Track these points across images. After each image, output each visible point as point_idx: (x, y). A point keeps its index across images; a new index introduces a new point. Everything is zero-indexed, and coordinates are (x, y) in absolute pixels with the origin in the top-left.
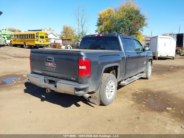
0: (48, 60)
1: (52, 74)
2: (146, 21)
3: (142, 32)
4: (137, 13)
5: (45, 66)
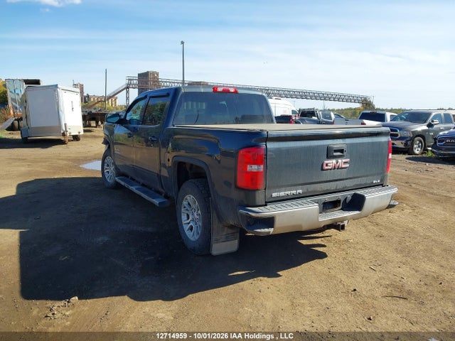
0: (335, 154)
5: (322, 169)
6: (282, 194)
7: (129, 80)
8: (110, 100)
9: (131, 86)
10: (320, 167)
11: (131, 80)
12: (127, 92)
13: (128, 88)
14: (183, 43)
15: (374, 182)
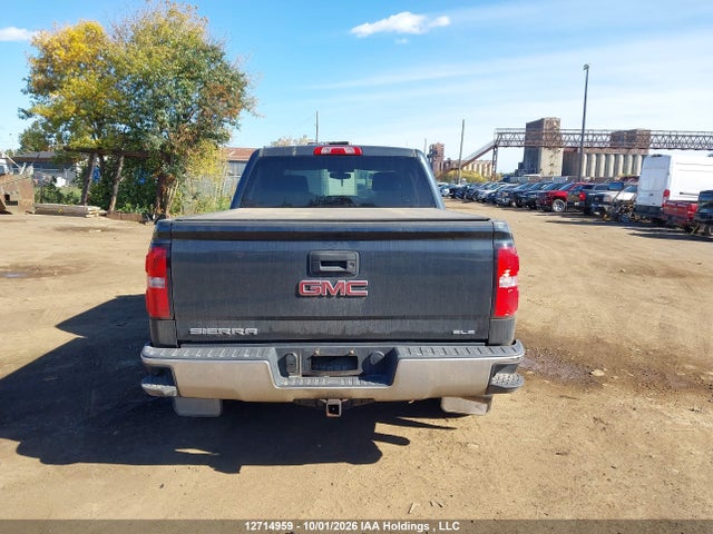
0: (322, 268)
1: (334, 328)
2: (249, 93)
3: (235, 131)
4: (214, 55)
5: (298, 295)
6: (210, 331)
7: (499, 134)
8: (470, 165)
9: (501, 144)
10: (294, 292)
11: (502, 134)
12: (495, 153)
13: (496, 146)
14: (587, 67)
15: (455, 332)
